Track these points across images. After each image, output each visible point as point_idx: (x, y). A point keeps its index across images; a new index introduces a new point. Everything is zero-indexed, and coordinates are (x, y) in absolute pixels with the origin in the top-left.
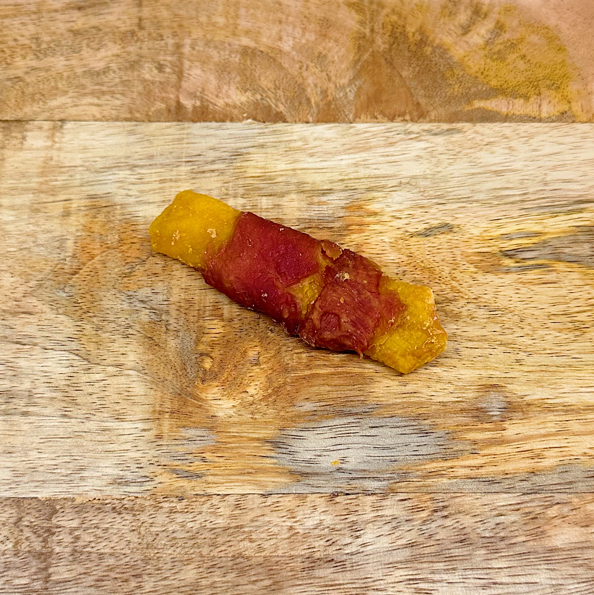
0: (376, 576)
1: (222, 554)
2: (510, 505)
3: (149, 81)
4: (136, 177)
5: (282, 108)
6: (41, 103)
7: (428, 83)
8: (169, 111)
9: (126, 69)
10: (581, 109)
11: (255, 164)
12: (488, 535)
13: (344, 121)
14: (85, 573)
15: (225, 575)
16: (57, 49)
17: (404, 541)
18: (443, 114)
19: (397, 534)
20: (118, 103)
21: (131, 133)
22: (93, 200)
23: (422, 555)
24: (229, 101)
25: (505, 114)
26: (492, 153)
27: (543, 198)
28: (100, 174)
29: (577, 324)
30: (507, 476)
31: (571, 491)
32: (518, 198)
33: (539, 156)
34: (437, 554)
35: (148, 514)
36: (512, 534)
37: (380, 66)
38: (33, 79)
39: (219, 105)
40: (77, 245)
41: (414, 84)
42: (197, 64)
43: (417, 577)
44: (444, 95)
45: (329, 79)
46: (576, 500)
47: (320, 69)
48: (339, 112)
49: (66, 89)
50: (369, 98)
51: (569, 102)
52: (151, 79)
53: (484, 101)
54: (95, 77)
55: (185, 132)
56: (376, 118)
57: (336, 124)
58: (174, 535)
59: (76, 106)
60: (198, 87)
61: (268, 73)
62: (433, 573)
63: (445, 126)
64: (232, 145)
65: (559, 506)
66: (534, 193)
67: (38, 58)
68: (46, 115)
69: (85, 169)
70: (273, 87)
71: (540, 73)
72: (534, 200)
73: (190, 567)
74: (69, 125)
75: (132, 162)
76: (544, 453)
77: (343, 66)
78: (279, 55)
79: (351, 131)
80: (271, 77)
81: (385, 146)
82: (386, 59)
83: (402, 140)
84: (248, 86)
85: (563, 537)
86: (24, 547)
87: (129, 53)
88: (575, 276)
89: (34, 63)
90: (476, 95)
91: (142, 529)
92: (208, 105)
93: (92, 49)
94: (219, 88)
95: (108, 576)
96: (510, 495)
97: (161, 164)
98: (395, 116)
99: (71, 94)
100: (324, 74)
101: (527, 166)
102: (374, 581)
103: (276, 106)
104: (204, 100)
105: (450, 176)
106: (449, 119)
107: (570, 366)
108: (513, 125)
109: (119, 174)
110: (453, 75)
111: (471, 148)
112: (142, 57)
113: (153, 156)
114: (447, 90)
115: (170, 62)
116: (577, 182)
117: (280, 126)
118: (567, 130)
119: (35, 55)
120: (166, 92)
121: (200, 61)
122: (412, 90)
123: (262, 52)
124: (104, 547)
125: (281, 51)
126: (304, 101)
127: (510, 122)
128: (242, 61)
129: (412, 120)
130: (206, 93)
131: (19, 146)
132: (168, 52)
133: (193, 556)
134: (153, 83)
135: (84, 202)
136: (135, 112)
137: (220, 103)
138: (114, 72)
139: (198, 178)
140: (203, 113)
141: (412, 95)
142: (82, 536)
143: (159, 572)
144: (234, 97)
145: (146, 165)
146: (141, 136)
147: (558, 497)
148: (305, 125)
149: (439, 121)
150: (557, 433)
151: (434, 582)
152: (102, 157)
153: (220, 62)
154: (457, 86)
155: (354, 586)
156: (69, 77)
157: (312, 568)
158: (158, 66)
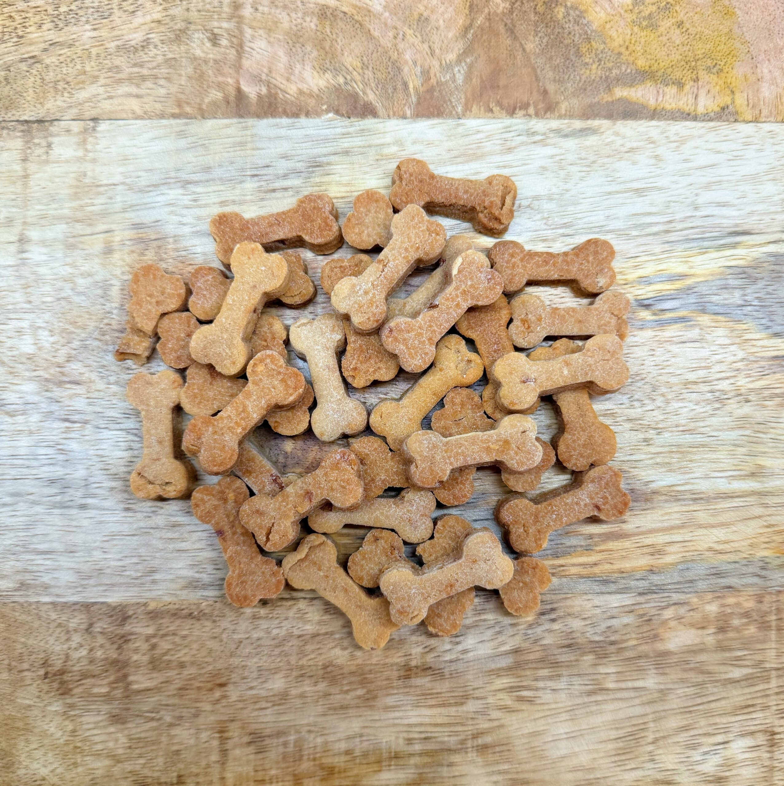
0: (476, 684)
1: (311, 663)
2: (623, 606)
3: (200, 59)
4: (189, 197)
5: (371, 97)
6: (66, 94)
7: (558, 61)
8: (228, 103)
9: (171, 41)
10: (746, 103)
11: (338, 179)
12: (597, 638)
13: (450, 115)
14: (167, 682)
15: (316, 683)
16: (81, 12)
17: (507, 648)
18: (576, 106)
19: (500, 639)
20: (163, 91)
21: (181, 134)
22: (140, 231)
23: (527, 662)
24: (304, 87)
25: (653, 108)
26: (634, 163)
27: (692, 228)
28: (146, 195)
29: (717, 394)
30: (624, 575)
31: (690, 590)
32: (661, 228)
33: (690, 169)
34: (542, 660)
35: (230, 619)
36: (625, 637)
37: (498, 34)
38: (54, 59)
39: (291, 92)
40: (125, 292)
41: (540, 62)
42: (261, 32)
43: (520, 684)
44: (578, 78)
45: (432, 53)
46: (695, 600)
47: (420, 38)
48: (445, 102)
49: (97, 73)
50: (482, 81)
51: (733, 92)
52: (202, 55)
53: (628, 89)
54: (132, 56)
55: (249, 133)
56: (491, 111)
57: (440, 121)
58: (258, 643)
59: (110, 98)
60: (263, 66)
61: (353, 45)
62: (536, 680)
63: (578, 124)
64: (308, 151)
65: (677, 606)
66: (683, 220)
67: (56, 26)
68: (75, 111)
69: (127, 187)
70: (359, 65)
71: (701, 48)
72: (681, 230)
73: (277, 676)
74: (103, 126)
75: (184, 176)
76: (666, 548)
77: (450, 35)
78: (367, 19)
79: (460, 130)
80: (357, 51)
81: (502, 153)
82: (506, 25)
83: (522, 144)
84: (328, 66)
85: (677, 640)
86: (99, 654)
87: (173, 18)
88: (721, 332)
89: (53, 36)
90: (618, 80)
91: (224, 636)
92: (277, 93)
93: (125, 11)
94: (290, 68)
95: (191, 685)
96: (625, 596)
97: (221, 179)
98: (515, 109)
99: (102, 81)
100: (426, 46)
101: (676, 183)
102: (474, 689)
103: (364, 93)
104: (272, 86)
105: (581, 196)
106: (584, 115)
107: (703, 446)
108: (662, 124)
109: (168, 194)
110: (590, 50)
111: (608, 157)
112: (190, 23)
113: (210, 168)
114: (582, 72)
115: (227, 30)
116: (734, 206)
117: (369, 122)
118: (726, 132)
119: (53, 22)
120: (223, 75)
121: (264, 28)
122: (539, 71)
123: (345, 13)
124: (183, 655)
125: (369, 11)
126: (400, 86)
127: (659, 119)
128: (319, 26)
129: (537, 115)
130: (274, 75)
131: (44, 157)
132: (224, 15)
133: (281, 664)
134: (206, 62)
135: (130, 234)
136: (185, 105)
137: (292, 89)
138: (156, 47)
139: (267, 199)
140: (270, 105)
141: (537, 79)
142: (160, 643)
143: (245, 681)
144: (310, 80)
145: (201, 181)
146: (193, 139)
147: (676, 597)
148: (401, 122)
149: (571, 117)
150: (682, 526)
151: (537, 689)
152: (146, 171)
153: (291, 28)
154: (594, 67)
155: (453, 694)
156: (98, 55)
157: (408, 677)
158: (212, 37)
